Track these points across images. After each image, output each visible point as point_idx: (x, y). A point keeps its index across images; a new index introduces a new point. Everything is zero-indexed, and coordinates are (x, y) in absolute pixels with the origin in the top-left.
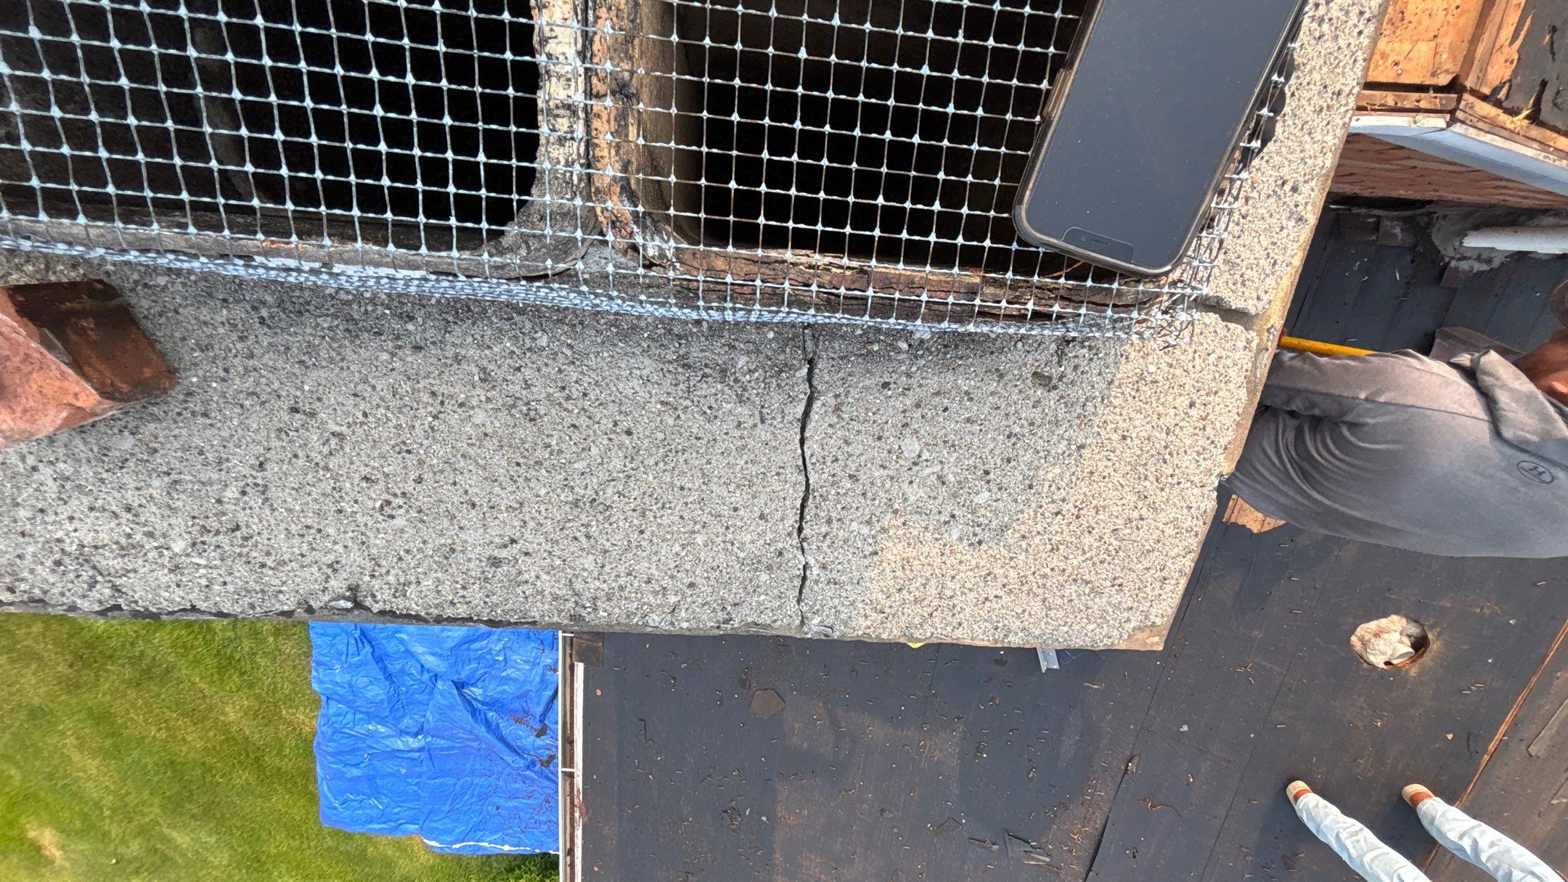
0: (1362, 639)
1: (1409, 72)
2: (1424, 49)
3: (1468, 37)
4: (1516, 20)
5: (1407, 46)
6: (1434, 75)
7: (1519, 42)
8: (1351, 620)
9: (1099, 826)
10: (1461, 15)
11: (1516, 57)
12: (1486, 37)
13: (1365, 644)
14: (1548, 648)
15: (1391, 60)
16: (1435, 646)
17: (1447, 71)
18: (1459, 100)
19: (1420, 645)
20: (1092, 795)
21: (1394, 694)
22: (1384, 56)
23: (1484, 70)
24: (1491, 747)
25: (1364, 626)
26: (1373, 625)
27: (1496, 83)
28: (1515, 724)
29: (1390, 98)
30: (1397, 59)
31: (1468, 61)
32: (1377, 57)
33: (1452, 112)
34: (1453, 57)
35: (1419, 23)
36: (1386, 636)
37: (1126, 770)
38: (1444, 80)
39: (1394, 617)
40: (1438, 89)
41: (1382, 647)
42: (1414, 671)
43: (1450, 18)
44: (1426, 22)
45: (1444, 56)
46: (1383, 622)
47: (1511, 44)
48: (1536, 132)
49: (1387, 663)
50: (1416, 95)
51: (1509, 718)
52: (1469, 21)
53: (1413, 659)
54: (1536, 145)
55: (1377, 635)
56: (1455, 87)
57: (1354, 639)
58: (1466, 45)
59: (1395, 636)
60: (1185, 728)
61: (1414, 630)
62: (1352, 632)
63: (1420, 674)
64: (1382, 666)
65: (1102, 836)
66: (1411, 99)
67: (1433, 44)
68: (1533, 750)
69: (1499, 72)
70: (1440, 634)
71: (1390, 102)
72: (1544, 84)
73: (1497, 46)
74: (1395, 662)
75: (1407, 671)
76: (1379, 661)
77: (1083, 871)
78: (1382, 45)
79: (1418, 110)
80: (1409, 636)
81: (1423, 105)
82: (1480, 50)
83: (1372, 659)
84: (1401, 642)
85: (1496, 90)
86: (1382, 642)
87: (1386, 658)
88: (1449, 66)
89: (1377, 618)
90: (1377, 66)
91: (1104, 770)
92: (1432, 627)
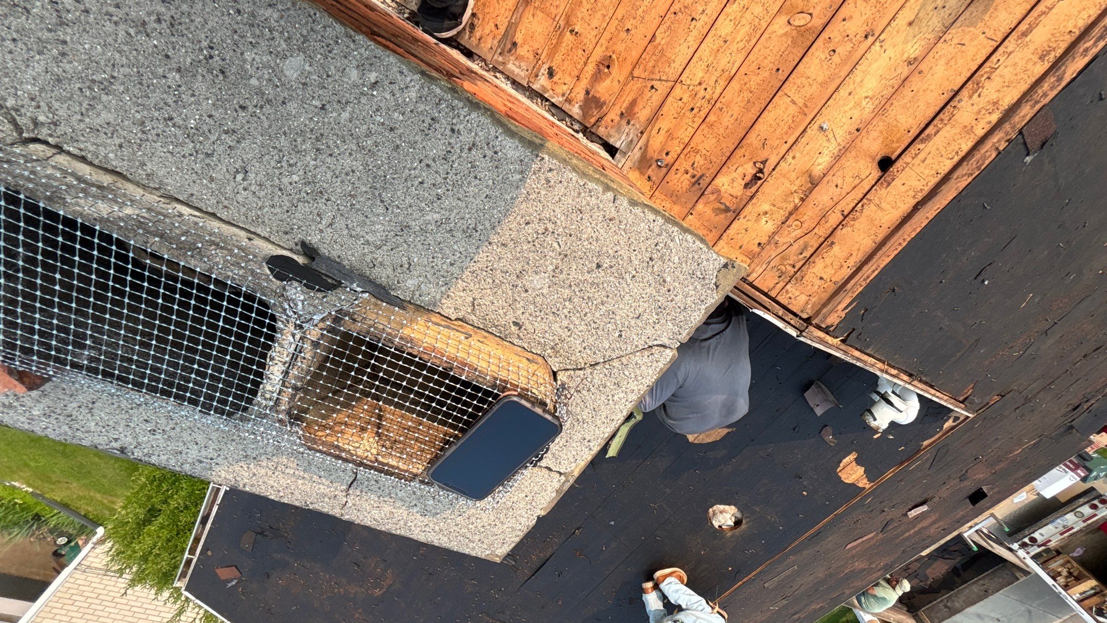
0: (714, 512)
1: (793, 305)
2: (803, 298)
3: (822, 303)
4: (848, 302)
5: (797, 293)
6: (802, 311)
7: (847, 311)
8: (713, 501)
9: (548, 556)
10: (824, 292)
11: (844, 316)
12: (829, 307)
13: (714, 514)
14: (789, 545)
15: (789, 295)
16: (743, 527)
17: (807, 313)
18: (807, 327)
19: (738, 523)
20: (551, 539)
21: (715, 542)
22: (787, 292)
23: (825, 318)
24: (745, 580)
25: (718, 506)
26: (722, 507)
27: (829, 324)
28: (761, 572)
29: (781, 312)
30: (792, 296)
31: (818, 313)
32: (784, 291)
33: (801, 332)
34: (812, 308)
35: (807, 286)
36: (725, 514)
37: (574, 533)
38: (805, 316)
39: (733, 507)
40: (801, 318)
41: (720, 519)
42: (729, 534)
43: (819, 291)
44: (810, 287)
45: (809, 306)
46: (727, 507)
47: (843, 310)
48: (843, 347)
49: (720, 527)
50: (791, 316)
51: (759, 570)
52: (825, 296)
53: (732, 528)
54: (842, 352)
55: (721, 512)
56: (808, 321)
57: (711, 510)
58: (819, 306)
59: (728, 516)
60: (613, 523)
61: (739, 515)
62: (712, 506)
63: (731, 537)
64: (717, 527)
65: (547, 560)
66: (789, 317)
67: (808, 298)
68: (766, 585)
69: (833, 319)
70: (748, 522)
71: (780, 314)
72: (854, 330)
73: (836, 309)
74: (723, 527)
75: (726, 534)
76: (716, 524)
77: (530, 574)
78: (788, 287)
79: (789, 323)
80: (736, 517)
81: (792, 322)
82: (825, 310)
83: (714, 522)
84: (730, 519)
85: (828, 327)
86: (722, 516)
87: (720, 524)
88: (809, 312)
89: (725, 504)
90: (782, 295)
91: (563, 529)
92: (747, 518)
